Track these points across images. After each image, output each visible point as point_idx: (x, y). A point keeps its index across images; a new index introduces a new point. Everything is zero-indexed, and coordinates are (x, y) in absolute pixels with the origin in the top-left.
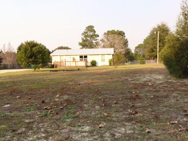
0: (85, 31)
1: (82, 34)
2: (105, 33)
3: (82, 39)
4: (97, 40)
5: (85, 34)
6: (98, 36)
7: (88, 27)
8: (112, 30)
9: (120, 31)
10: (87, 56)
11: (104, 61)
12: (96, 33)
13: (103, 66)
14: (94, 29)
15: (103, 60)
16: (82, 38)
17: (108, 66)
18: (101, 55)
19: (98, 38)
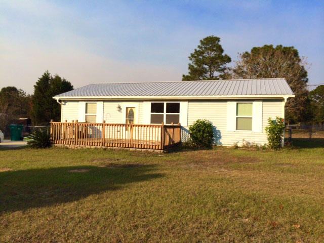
0: (198, 49)
1: (190, 55)
2: (247, 53)
3: (191, 67)
4: (225, 69)
5: (198, 55)
6: (229, 60)
7: (206, 39)
8: (266, 46)
9: (285, 48)
10: (178, 105)
11: (249, 128)
12: (223, 54)
13: (244, 147)
14: (220, 43)
15: (242, 123)
16: (189, 64)
17: (264, 148)
18: (235, 103)
19: (228, 65)
